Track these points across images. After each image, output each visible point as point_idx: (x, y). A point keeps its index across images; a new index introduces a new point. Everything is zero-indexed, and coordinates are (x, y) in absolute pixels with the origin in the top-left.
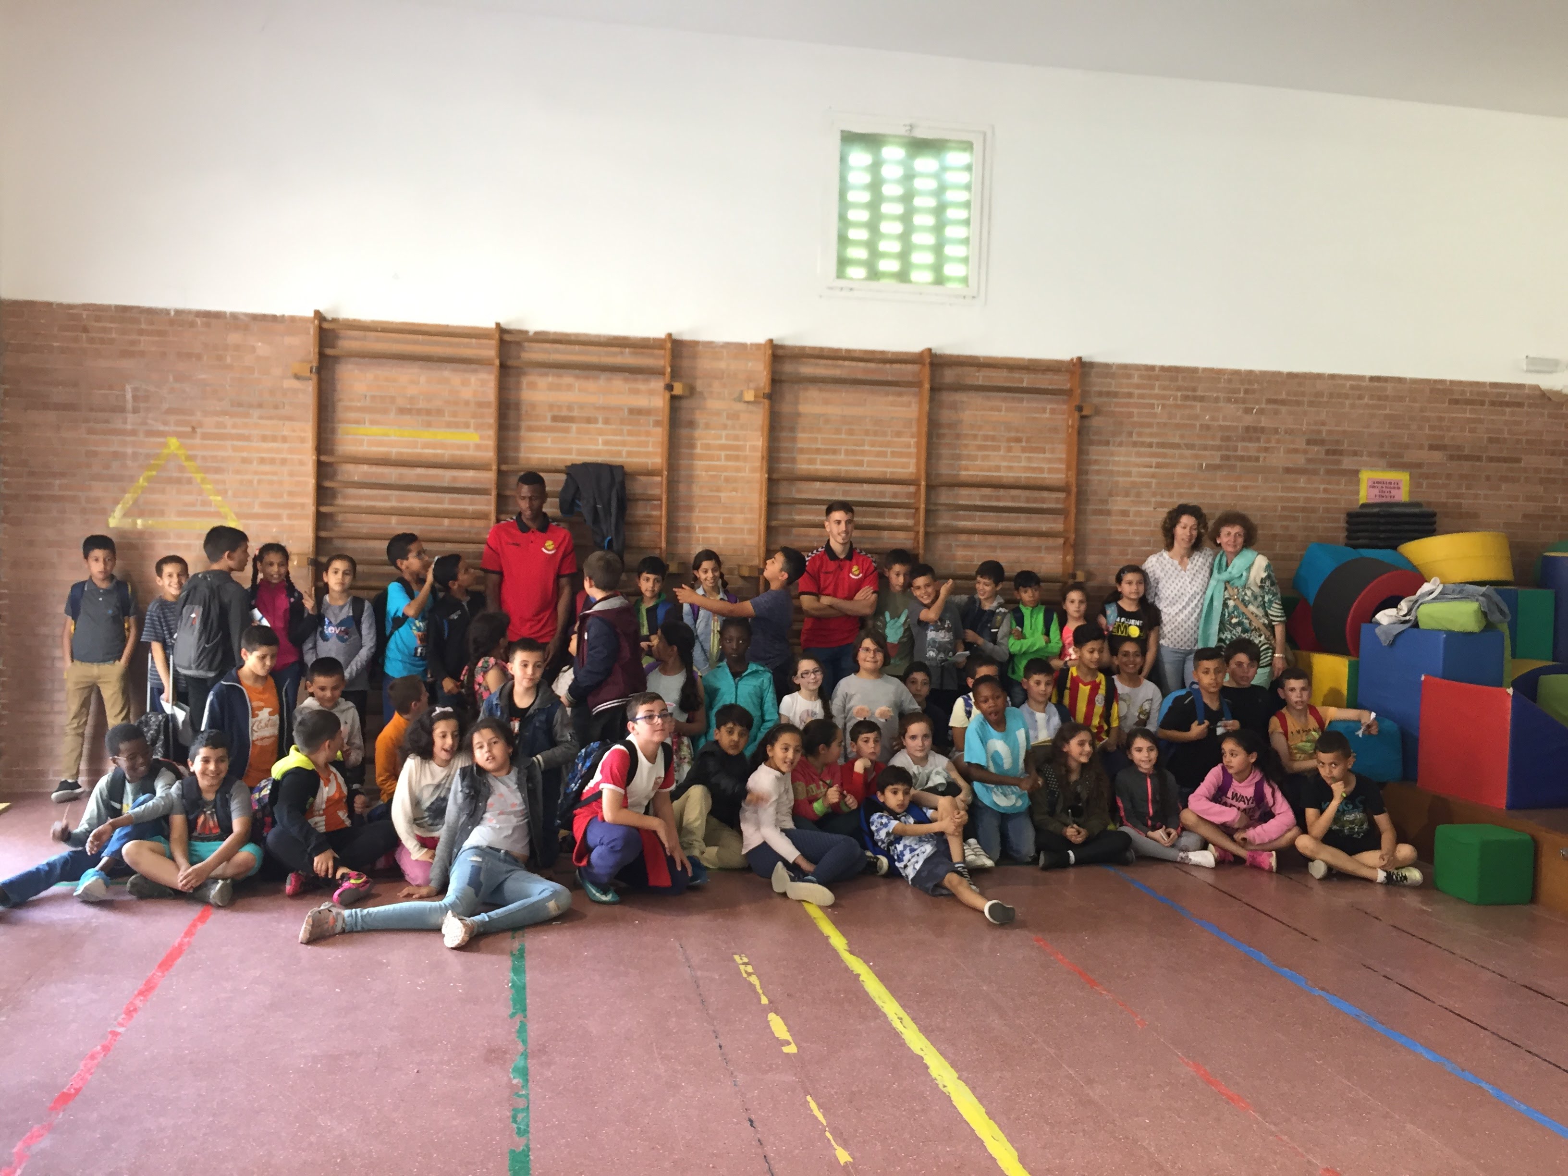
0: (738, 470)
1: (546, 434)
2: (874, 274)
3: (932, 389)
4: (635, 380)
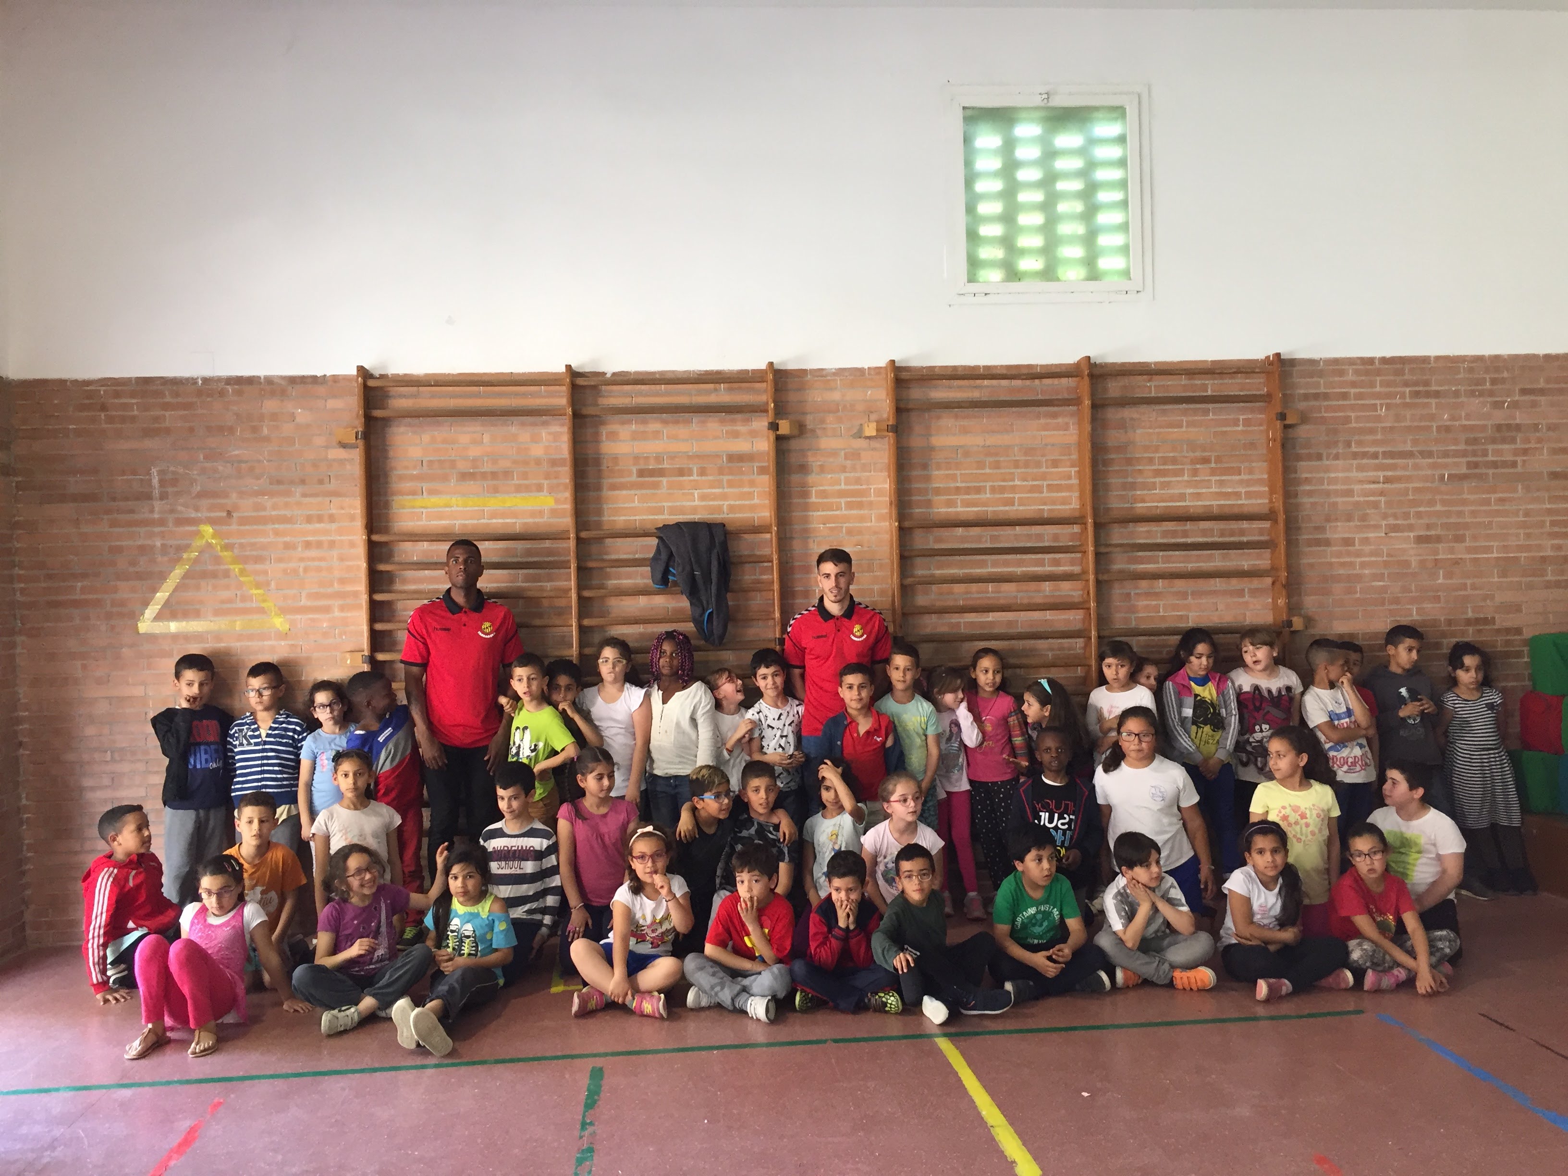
0: (862, 519)
1: (633, 492)
2: (1013, 274)
3: (1094, 406)
4: (733, 421)
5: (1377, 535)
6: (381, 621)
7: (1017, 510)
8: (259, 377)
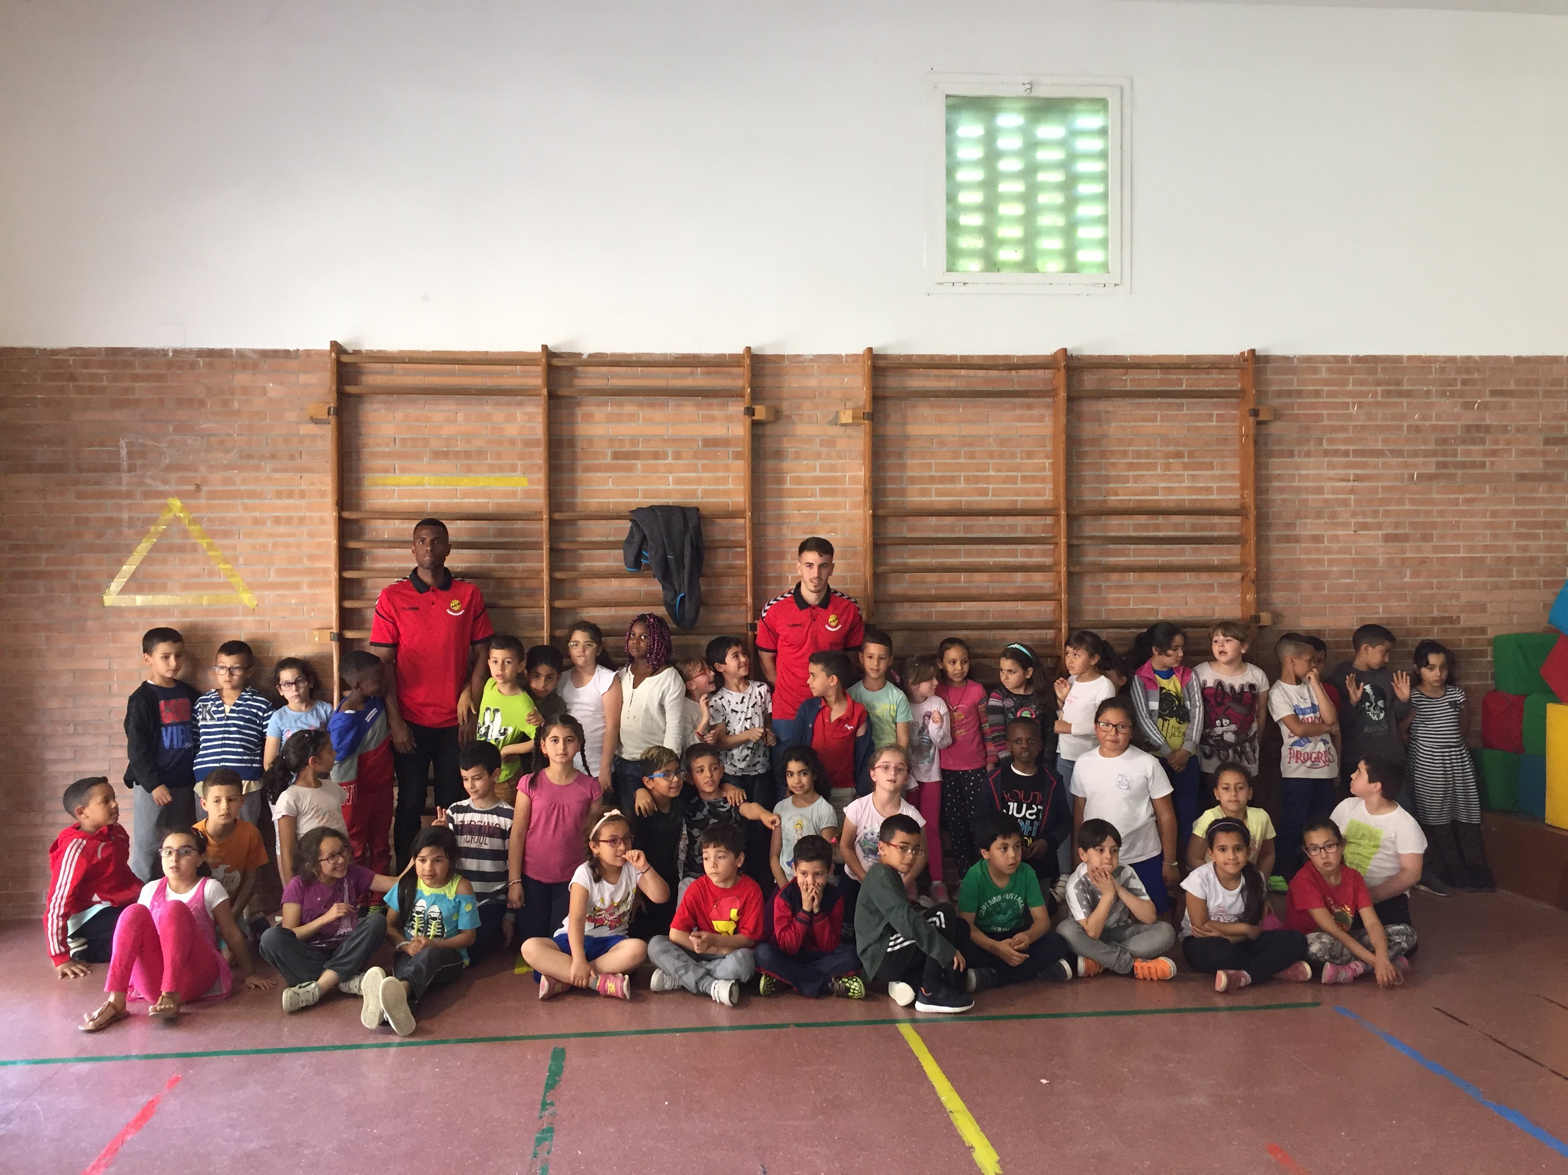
0: (837, 506)
1: (607, 475)
2: (992, 265)
3: (1070, 399)
4: (710, 406)
5: (1347, 532)
6: (351, 598)
7: (990, 501)
8: (231, 350)
